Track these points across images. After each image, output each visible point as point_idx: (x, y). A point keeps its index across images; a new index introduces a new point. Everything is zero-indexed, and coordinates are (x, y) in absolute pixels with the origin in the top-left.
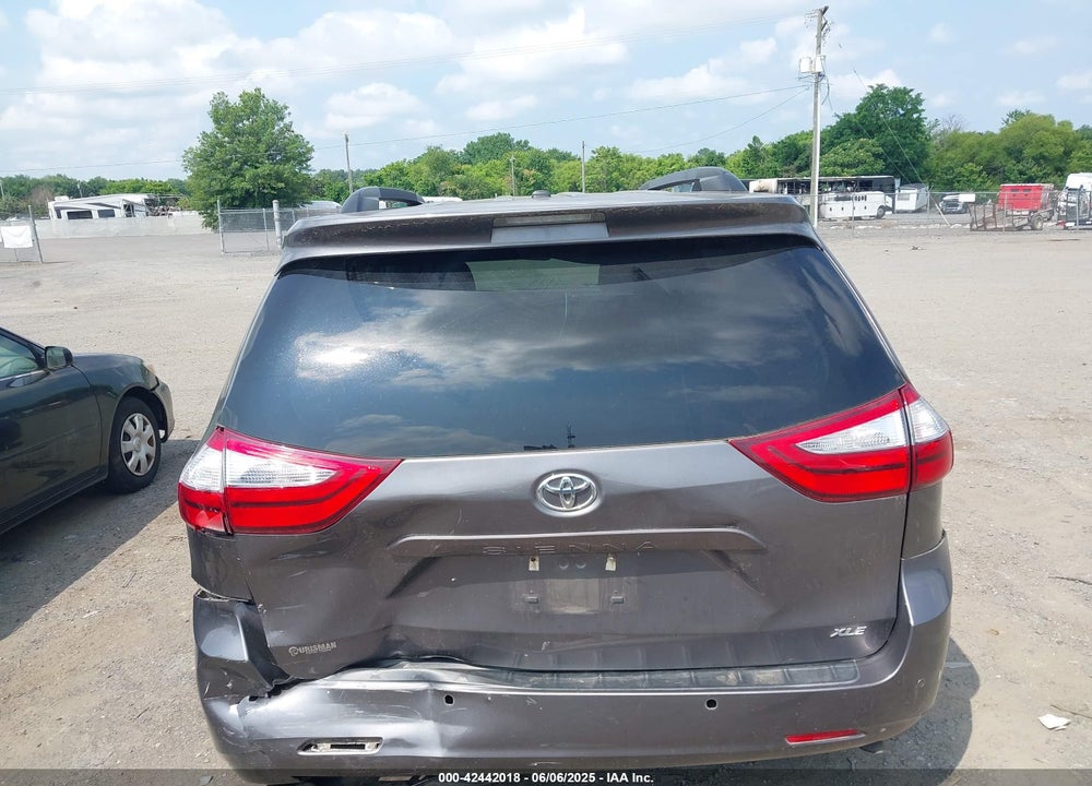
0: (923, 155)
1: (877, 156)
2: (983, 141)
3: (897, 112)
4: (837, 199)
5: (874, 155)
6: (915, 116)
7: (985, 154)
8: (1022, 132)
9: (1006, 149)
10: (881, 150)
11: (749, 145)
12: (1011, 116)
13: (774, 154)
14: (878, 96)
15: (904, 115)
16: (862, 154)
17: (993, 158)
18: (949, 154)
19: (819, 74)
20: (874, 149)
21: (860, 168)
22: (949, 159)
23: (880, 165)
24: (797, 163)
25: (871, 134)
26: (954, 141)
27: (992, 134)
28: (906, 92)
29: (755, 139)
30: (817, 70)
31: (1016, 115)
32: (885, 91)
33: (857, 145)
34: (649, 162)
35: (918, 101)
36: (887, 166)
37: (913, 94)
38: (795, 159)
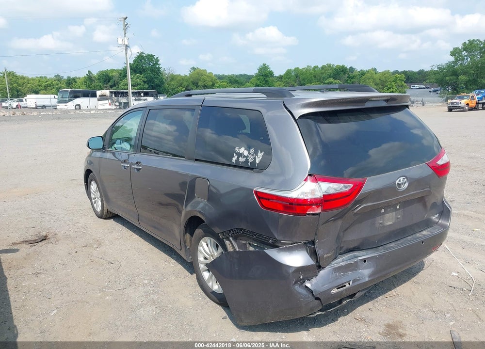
0: (162, 83)
1: (144, 82)
2: (184, 78)
3: (150, 64)
4: (136, 100)
5: (143, 81)
6: (157, 66)
7: (185, 84)
8: (197, 75)
9: (192, 82)
10: (146, 79)
11: (87, 75)
12: (192, 69)
13: (99, 79)
14: (141, 57)
15: (153, 65)
16: (138, 81)
17: (188, 85)
18: (172, 83)
19: (127, 46)
20: (143, 79)
21: (139, 87)
22: (172, 85)
23: (146, 86)
24: (110, 84)
25: (141, 73)
26: (173, 78)
27: (186, 76)
28: (152, 56)
29: (89, 71)
30: (126, 44)
31: (193, 69)
32: (144, 55)
33: (136, 77)
34: (33, 79)
35: (157, 60)
36: (149, 86)
37: (155, 57)
38: (109, 82)
